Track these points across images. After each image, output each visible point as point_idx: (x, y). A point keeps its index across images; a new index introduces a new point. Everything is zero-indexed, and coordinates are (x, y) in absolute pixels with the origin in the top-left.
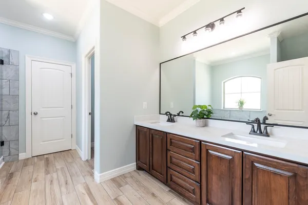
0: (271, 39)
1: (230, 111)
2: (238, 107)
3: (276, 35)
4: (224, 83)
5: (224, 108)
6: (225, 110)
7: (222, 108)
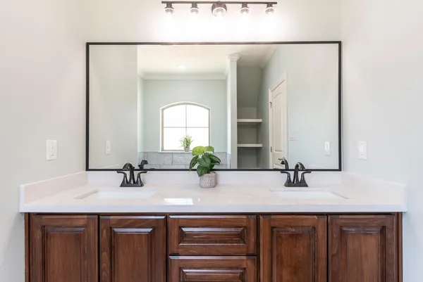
0: (231, 61)
1: (172, 153)
2: (183, 148)
3: (236, 58)
4: (163, 110)
5: (163, 150)
6: (165, 154)
7: (160, 151)
